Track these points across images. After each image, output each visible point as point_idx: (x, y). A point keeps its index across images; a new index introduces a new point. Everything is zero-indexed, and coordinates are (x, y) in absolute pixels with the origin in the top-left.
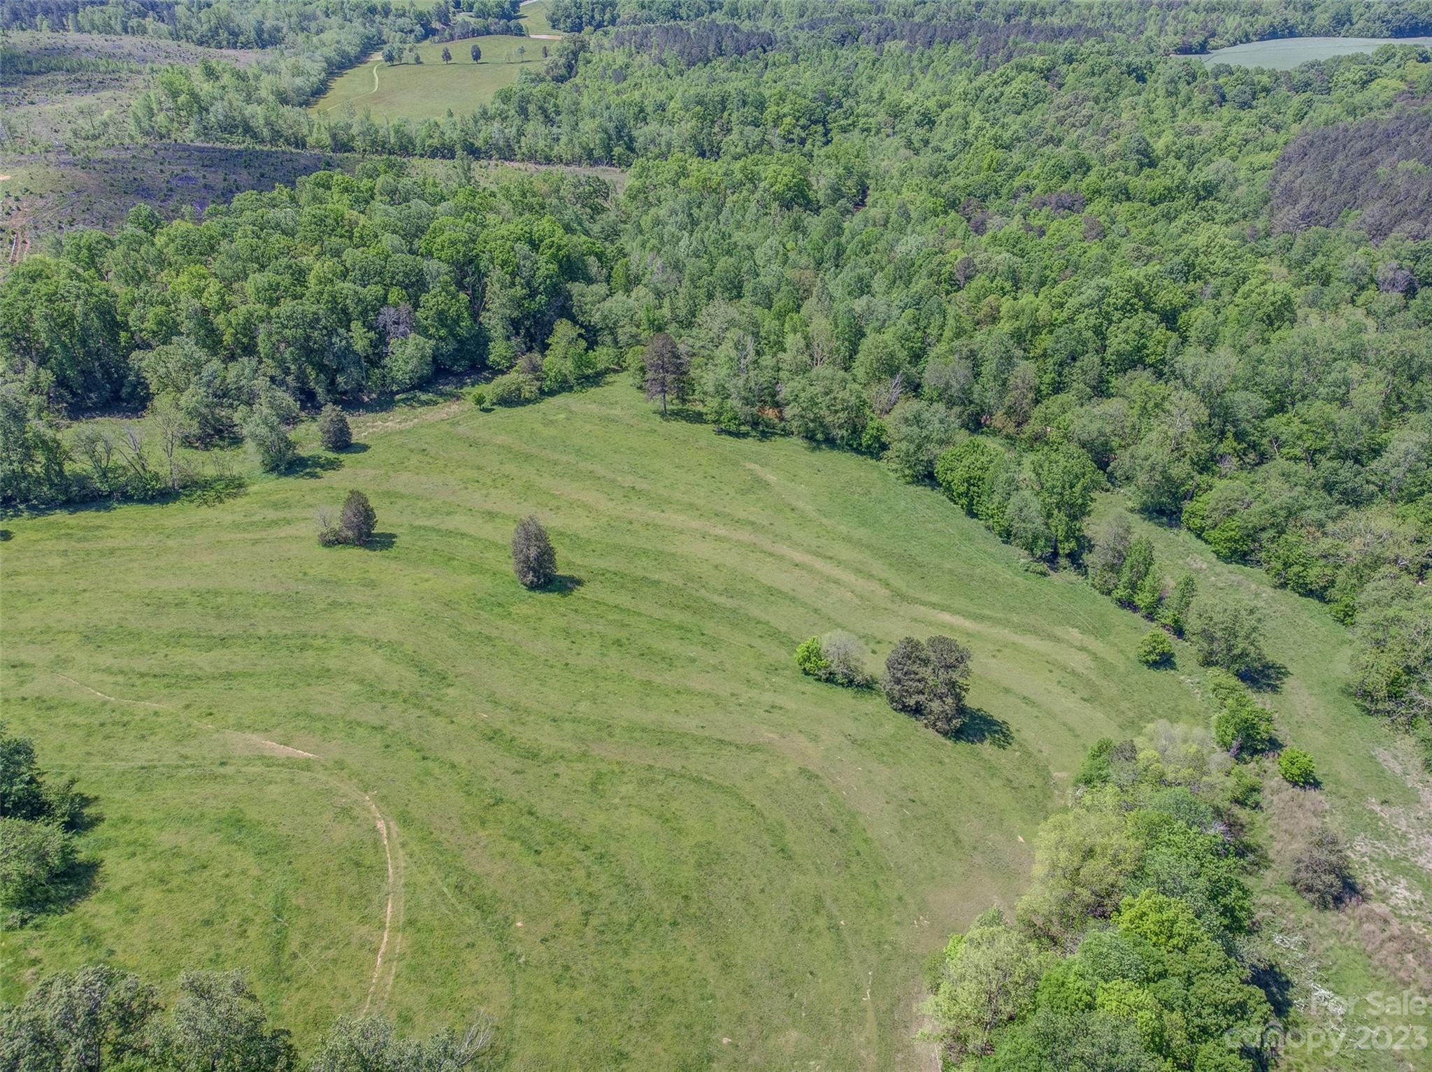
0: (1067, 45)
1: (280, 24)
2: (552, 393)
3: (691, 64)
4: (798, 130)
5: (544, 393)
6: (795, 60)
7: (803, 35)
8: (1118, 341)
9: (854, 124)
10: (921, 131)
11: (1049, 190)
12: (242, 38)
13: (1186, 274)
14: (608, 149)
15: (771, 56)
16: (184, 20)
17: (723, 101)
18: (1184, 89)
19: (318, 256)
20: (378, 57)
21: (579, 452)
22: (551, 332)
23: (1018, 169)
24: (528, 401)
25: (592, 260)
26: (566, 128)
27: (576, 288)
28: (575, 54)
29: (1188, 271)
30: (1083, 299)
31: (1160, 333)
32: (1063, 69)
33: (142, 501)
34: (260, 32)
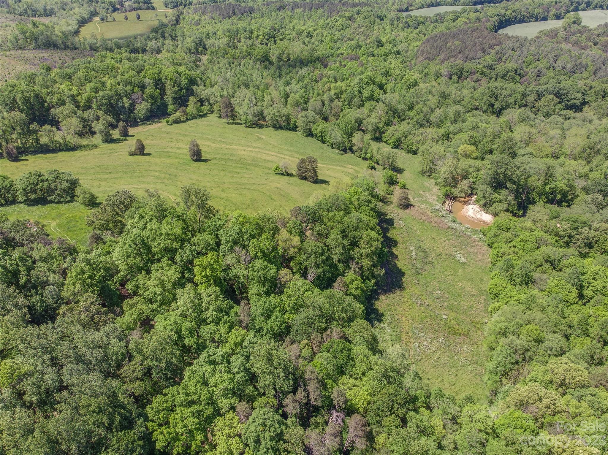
0: (358, 8)
1: (53, 7)
2: (190, 120)
3: (224, 18)
4: (264, 40)
5: (188, 120)
6: (262, 16)
7: (264, 8)
8: (366, 93)
9: (285, 38)
10: (308, 39)
11: (348, 54)
12: (38, 13)
13: (386, 75)
14: (197, 49)
15: (253, 15)
16: (13, 6)
17: (237, 31)
18: (395, 22)
19: (109, 78)
20: (97, 19)
21: (202, 133)
22: (188, 100)
23: (339, 48)
24: (183, 122)
25: (199, 79)
26: (180, 42)
27: (195, 88)
28: (179, 16)
29: (387, 74)
30: (355, 83)
31: (378, 91)
32: (356, 17)
33: (66, 151)
34: (45, 10)
